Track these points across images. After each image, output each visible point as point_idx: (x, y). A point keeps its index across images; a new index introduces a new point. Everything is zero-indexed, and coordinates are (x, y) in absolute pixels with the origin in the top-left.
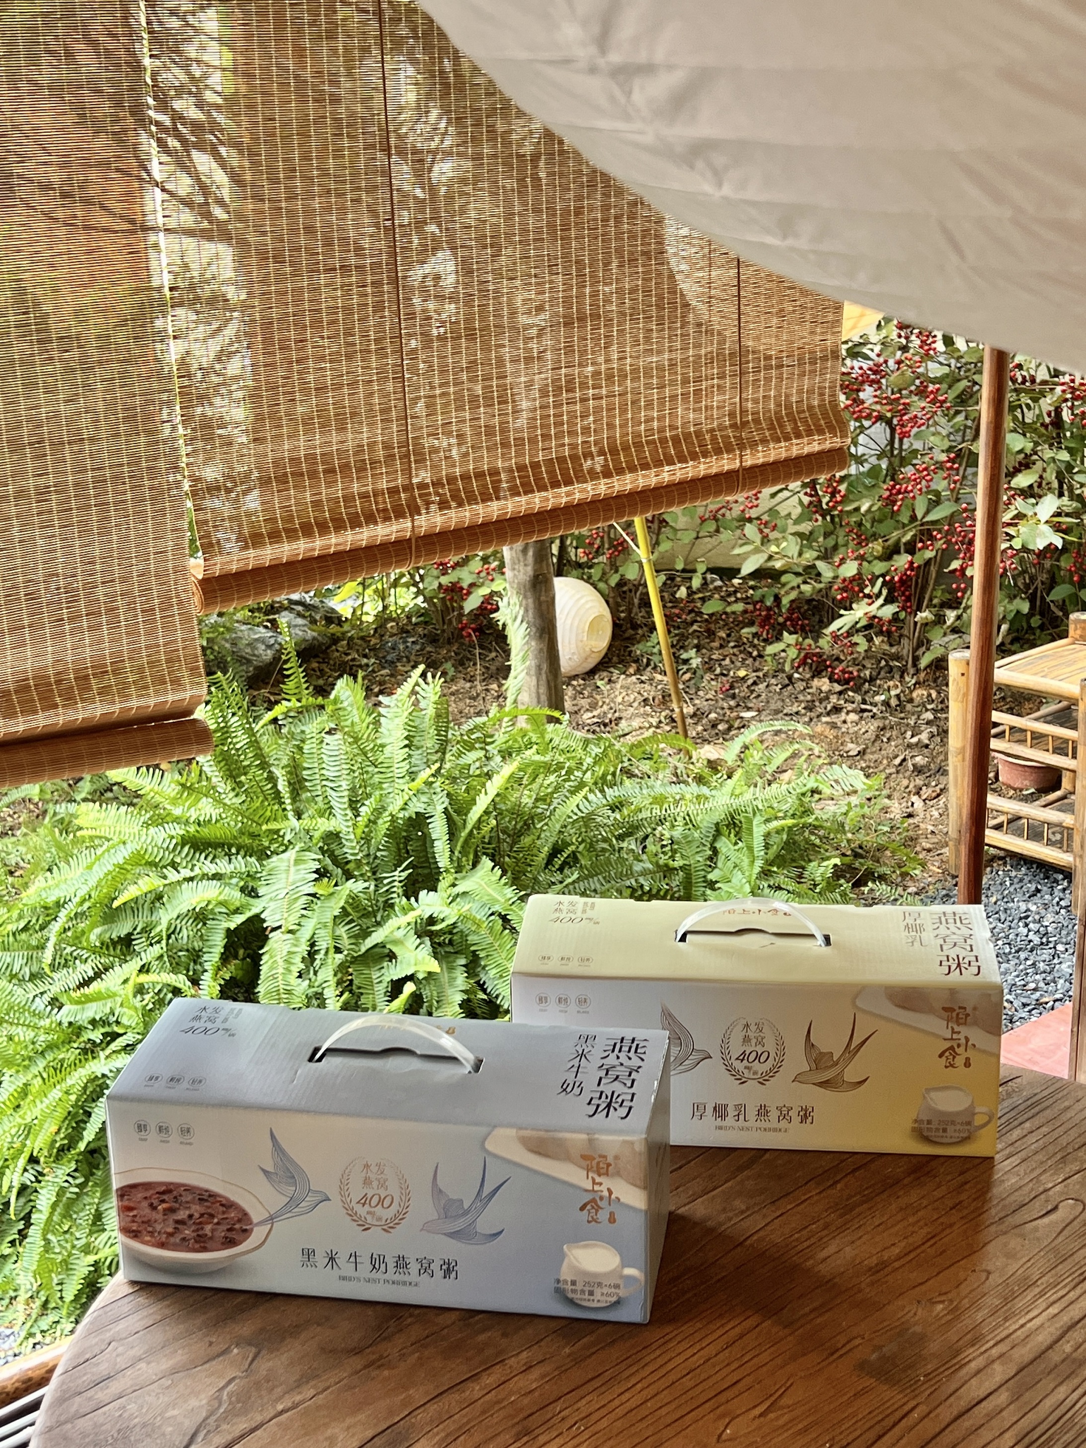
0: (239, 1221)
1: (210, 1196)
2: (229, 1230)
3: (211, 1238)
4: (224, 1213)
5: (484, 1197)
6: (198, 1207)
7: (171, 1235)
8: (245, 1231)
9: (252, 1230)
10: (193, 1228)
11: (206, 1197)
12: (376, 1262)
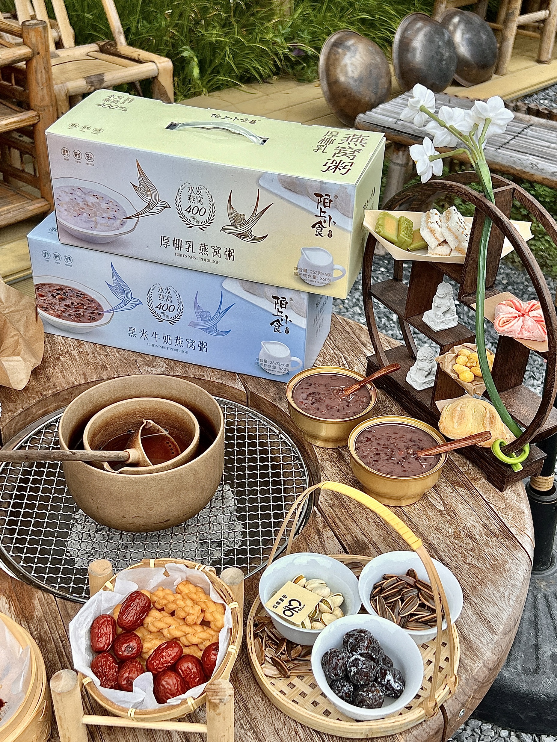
0: (97, 309)
1: (82, 294)
2: (92, 313)
3: (83, 316)
4: (89, 304)
5: (222, 312)
6: (76, 299)
7: (64, 312)
8: (99, 314)
9: (103, 314)
10: (74, 310)
11: (80, 295)
12: (166, 339)
